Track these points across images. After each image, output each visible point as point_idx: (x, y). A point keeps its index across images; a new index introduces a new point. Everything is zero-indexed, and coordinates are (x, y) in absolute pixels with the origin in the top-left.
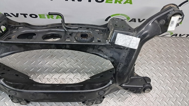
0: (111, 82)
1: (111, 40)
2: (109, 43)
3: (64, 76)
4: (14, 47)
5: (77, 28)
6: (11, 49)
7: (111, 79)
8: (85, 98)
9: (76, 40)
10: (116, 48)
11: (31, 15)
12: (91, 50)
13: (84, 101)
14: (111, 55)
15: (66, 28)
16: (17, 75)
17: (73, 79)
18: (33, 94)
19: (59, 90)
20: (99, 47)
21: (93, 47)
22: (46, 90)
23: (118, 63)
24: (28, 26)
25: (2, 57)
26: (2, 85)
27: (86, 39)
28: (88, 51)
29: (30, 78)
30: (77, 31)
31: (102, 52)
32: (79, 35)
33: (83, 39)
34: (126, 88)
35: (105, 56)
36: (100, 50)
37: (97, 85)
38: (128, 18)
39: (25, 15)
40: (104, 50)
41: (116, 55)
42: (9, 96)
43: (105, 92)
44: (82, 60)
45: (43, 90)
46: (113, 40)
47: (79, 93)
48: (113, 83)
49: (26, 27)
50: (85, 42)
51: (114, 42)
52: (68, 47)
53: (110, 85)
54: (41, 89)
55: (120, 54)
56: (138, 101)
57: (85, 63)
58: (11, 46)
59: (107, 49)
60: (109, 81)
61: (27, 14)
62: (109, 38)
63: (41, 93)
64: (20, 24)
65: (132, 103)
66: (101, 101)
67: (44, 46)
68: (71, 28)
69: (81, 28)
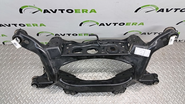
0: (131, 79)
1: (131, 51)
2: (130, 53)
3: (96, 74)
4: (71, 58)
6: (69, 60)
7: (131, 77)
8: (114, 89)
9: (108, 52)
10: (135, 56)
11: (73, 35)
12: (118, 58)
13: (113, 91)
14: (132, 61)
15: (100, 43)
16: (67, 75)
17: (102, 77)
18: (81, 88)
19: (98, 84)
20: (123, 56)
21: (120, 56)
22: (89, 84)
23: (137, 66)
24: (75, 43)
25: (64, 65)
26: (61, 82)
27: (114, 51)
28: (116, 59)
29: (76, 77)
30: (107, 45)
31: (126, 59)
32: (109, 48)
33: (113, 51)
34: (142, 82)
35: (128, 62)
36: (124, 58)
37: (122, 80)
38: (140, 33)
39: (69, 35)
40: (127, 58)
41: (135, 61)
42: (64, 89)
43: (127, 85)
44: (107, 63)
45: (88, 85)
46: (133, 51)
47: (111, 86)
48: (132, 79)
49: (74, 44)
50: (114, 53)
51: (134, 53)
52: (104, 57)
53: (131, 80)
55: (137, 60)
56: (149, 91)
57: (109, 65)
58: (69, 58)
59: (129, 57)
60: (130, 78)
61: (71, 34)
62: (130, 50)
63: (86, 86)
64: (69, 41)
65: (145, 92)
66: (124, 91)
67: (89, 57)
68: (103, 43)
69: (108, 42)
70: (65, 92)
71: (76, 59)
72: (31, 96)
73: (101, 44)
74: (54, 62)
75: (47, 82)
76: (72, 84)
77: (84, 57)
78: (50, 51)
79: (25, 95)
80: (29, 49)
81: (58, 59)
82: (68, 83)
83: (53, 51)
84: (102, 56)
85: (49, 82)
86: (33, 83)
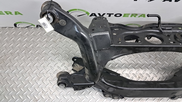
3: (141, 71)
4: (125, 50)
5: (171, 28)
6: (121, 52)
9: (181, 42)
19: (155, 88)
22: (143, 88)
24: (123, 27)
25: (113, 59)
26: (104, 83)
29: (120, 75)
45: (141, 88)
52: (174, 49)
54: (139, 87)
61: (113, 14)
64: (113, 25)
70: (104, 95)
71: (131, 52)
72: (56, 98)
73: (163, 29)
74: (100, 55)
75: (86, 83)
76: (119, 86)
77: (144, 49)
78: (96, 38)
79: (48, 96)
80: (65, 34)
81: (106, 51)
82: (113, 85)
83: (101, 39)
84: (173, 47)
85: (88, 82)
86: (59, 82)
